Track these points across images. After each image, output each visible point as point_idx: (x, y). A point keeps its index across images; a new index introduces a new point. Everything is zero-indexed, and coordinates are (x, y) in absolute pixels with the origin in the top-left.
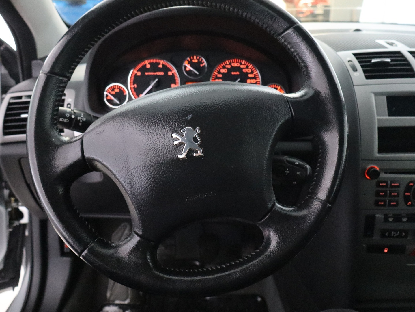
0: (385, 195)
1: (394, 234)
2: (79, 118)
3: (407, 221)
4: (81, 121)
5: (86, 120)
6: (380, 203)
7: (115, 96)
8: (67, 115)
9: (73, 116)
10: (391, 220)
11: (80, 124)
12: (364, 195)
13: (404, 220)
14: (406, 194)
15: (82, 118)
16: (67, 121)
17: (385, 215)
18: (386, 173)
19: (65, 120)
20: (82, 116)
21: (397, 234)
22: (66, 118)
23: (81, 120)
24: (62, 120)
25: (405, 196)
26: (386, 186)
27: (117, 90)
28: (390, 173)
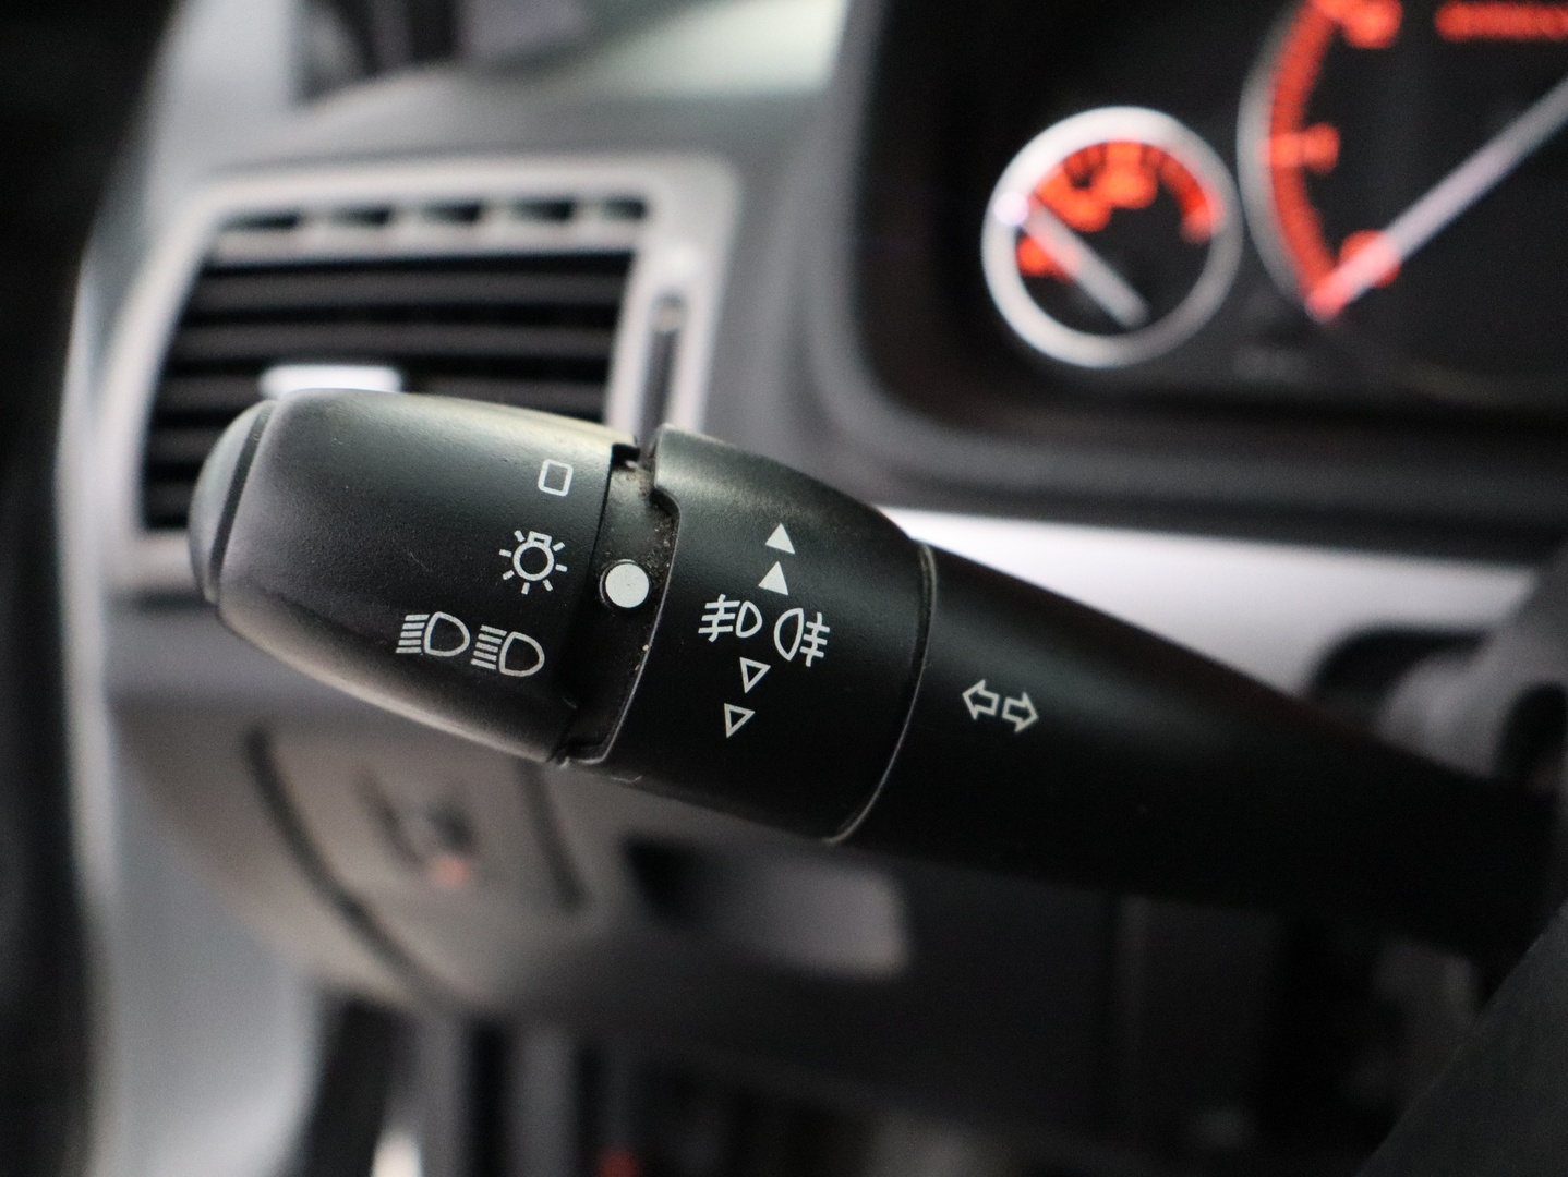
2: (720, 618)
4: (752, 672)
5: (833, 645)
7: (1107, 239)
8: (534, 560)
9: (626, 586)
11: (735, 718)
15: (771, 605)
16: (521, 655)
19: (491, 649)
20: (775, 581)
22: (506, 608)
23: (760, 647)
24: (445, 635)
27: (1124, 187)
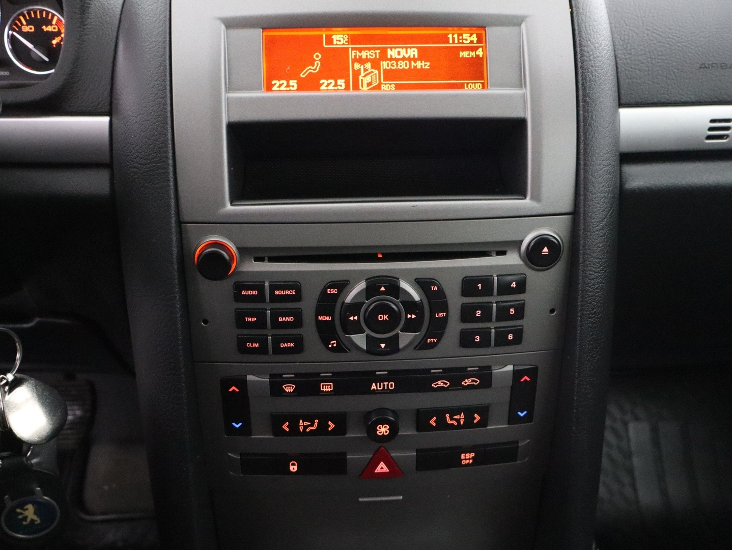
0: (261, 324)
1: (305, 427)
3: (335, 392)
6: (249, 345)
10: (289, 389)
12: (206, 322)
13: (327, 388)
14: (321, 318)
17: (272, 376)
18: (259, 259)
21: (312, 425)
25: (319, 323)
26: (260, 298)
28: (272, 259)
